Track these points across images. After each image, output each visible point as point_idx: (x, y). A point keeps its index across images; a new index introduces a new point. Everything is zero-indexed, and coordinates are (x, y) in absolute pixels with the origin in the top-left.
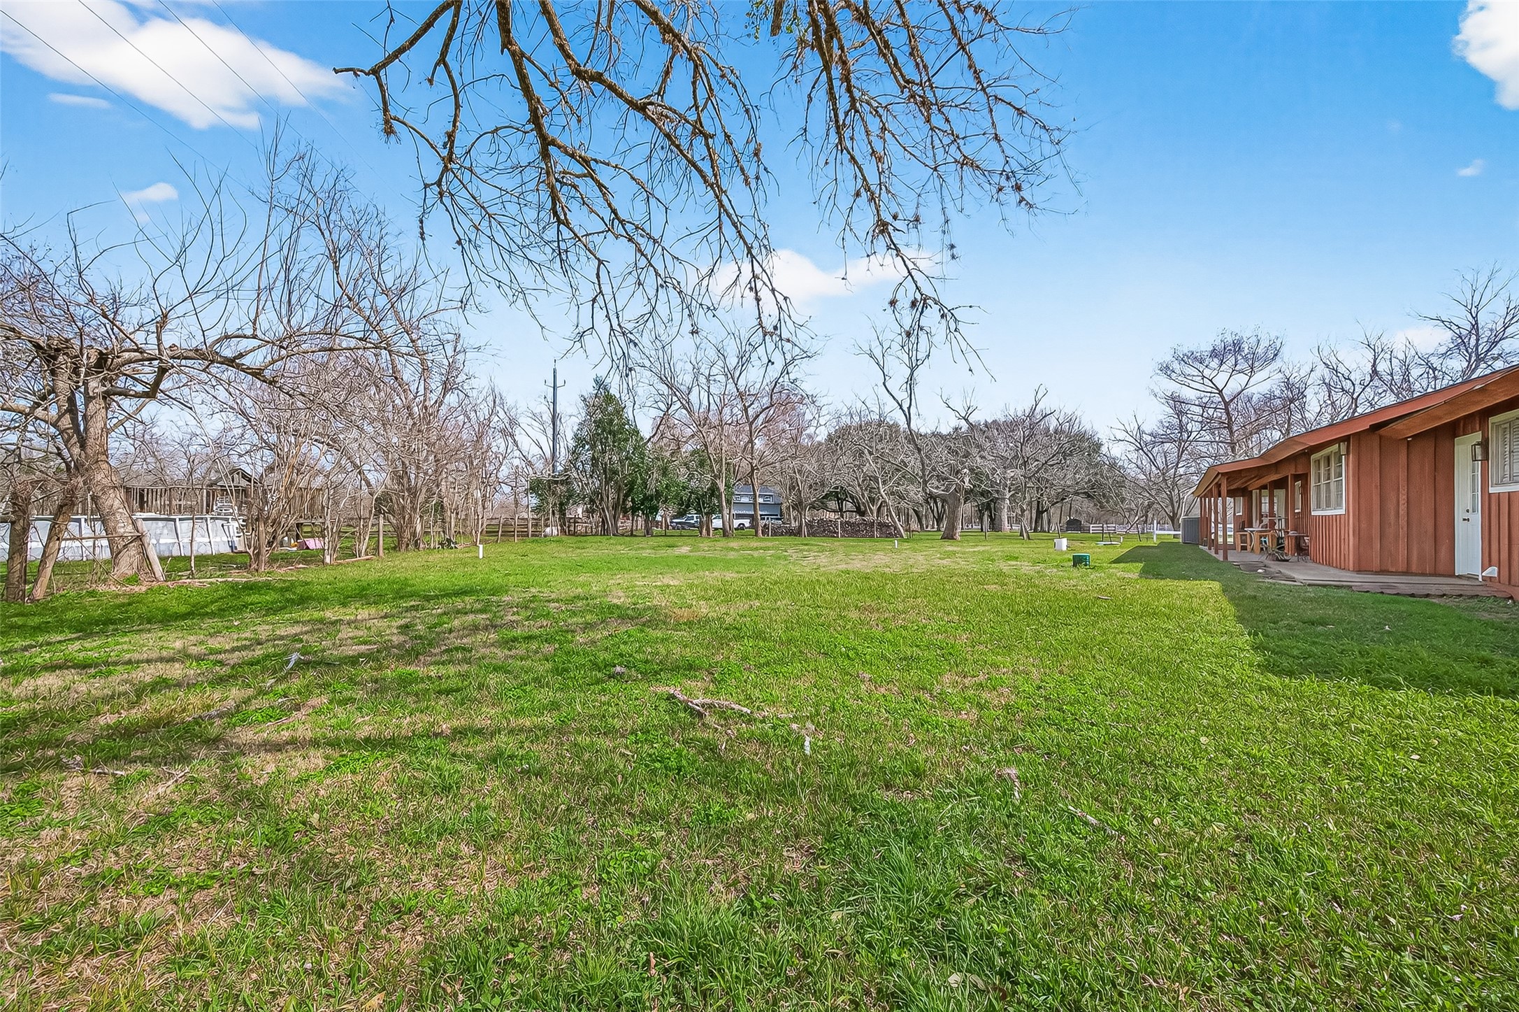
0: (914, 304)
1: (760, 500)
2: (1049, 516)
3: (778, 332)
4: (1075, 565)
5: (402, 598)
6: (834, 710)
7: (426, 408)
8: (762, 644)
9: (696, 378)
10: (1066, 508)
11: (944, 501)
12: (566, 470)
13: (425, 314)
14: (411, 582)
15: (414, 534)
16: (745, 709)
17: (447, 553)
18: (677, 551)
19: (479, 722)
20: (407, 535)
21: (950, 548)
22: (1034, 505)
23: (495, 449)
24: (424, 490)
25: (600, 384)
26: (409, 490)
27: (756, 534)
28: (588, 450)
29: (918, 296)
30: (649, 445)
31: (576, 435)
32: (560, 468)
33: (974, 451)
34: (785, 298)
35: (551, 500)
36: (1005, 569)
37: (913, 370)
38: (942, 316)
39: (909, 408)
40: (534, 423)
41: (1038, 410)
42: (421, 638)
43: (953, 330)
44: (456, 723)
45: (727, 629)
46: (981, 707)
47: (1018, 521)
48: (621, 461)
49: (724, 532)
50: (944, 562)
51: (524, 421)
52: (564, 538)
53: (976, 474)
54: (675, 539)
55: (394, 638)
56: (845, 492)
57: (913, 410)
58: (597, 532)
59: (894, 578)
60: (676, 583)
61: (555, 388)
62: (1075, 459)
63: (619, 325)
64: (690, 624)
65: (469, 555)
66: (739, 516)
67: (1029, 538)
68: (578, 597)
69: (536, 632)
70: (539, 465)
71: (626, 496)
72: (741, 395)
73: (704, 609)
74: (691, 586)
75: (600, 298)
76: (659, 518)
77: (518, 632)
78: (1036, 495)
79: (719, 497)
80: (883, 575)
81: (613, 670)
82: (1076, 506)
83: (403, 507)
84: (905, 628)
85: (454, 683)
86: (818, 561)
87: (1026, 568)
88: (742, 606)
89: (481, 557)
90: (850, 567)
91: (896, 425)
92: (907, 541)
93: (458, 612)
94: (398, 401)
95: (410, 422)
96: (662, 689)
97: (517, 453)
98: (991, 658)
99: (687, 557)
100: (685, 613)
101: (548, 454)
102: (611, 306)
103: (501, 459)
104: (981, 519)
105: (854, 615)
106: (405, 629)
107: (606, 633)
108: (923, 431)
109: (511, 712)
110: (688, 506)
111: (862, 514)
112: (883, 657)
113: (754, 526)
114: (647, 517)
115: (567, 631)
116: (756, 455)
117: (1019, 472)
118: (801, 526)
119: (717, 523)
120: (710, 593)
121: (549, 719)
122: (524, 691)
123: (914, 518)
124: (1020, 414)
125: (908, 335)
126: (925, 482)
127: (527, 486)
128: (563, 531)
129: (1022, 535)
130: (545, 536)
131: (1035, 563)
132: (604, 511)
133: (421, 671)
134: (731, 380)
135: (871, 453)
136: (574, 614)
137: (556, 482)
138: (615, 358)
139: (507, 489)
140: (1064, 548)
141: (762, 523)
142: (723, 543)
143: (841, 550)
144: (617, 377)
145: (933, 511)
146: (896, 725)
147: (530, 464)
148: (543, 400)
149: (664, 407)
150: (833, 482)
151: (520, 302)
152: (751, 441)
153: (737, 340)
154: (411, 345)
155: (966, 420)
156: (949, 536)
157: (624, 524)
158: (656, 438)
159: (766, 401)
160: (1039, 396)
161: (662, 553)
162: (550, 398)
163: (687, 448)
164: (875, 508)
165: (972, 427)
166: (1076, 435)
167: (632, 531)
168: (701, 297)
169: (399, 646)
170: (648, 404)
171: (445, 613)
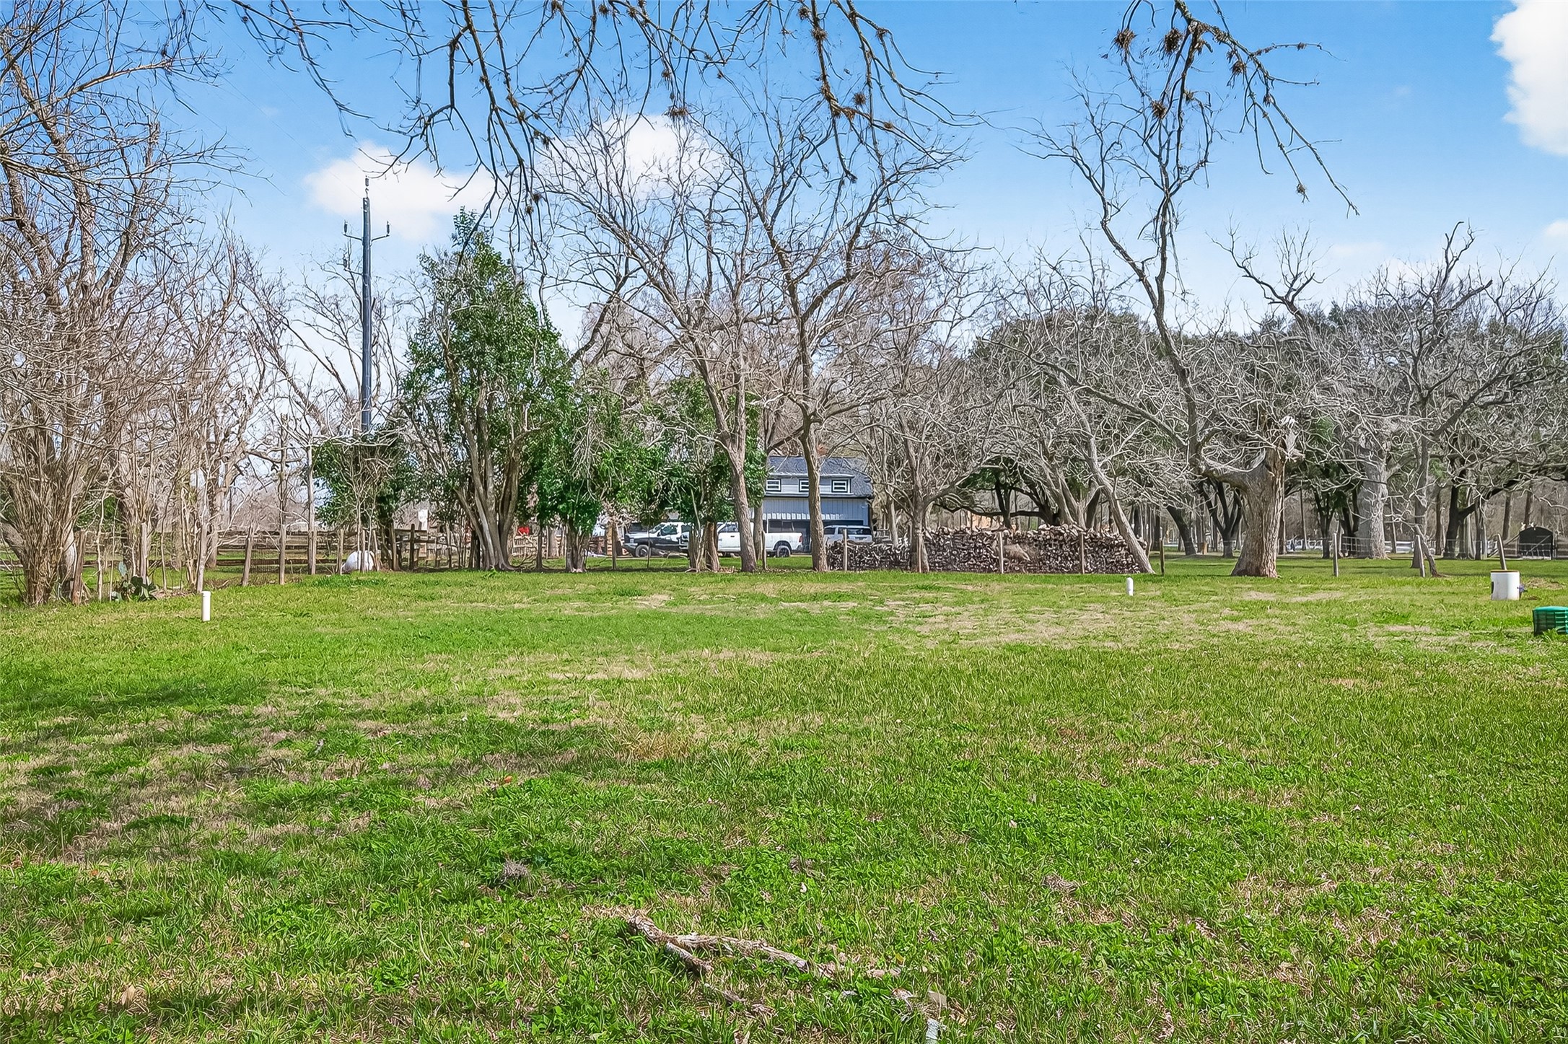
0: (1171, 42)
1: (823, 490)
2: (1479, 520)
3: (864, 109)
4: (1537, 633)
5: (36, 707)
6: (992, 960)
7: (85, 288)
8: (829, 811)
9: (680, 216)
10: (1518, 503)
11: (1240, 489)
12: (392, 425)
13: (82, 82)
14: (56, 674)
15: (61, 568)
16: (791, 957)
17: (132, 610)
18: (642, 604)
19: (207, 982)
20: (46, 568)
21: (1254, 596)
22: (1446, 495)
23: (234, 379)
24: (84, 469)
25: (468, 228)
26: (49, 470)
27: (815, 566)
28: (440, 379)
29: (1181, 25)
30: (578, 367)
31: (413, 346)
32: (379, 420)
33: (1306, 376)
34: (881, 34)
35: (358, 490)
36: (1381, 643)
37: (1168, 192)
38: (1236, 69)
39: (1160, 280)
40: (321, 320)
41: (1453, 280)
42: (79, 796)
43: (1259, 99)
44: (157, 985)
45: (751, 778)
46: (1323, 953)
47: (1409, 533)
48: (514, 402)
49: (745, 562)
50: (1241, 626)
51: (295, 313)
52: (393, 577)
53: (1309, 424)
54: (637, 577)
55: (22, 798)
56: (1016, 472)
57: (1168, 284)
58: (460, 561)
59: (1127, 664)
60: (637, 674)
61: (366, 242)
62: (1539, 393)
63: (510, 98)
64: (667, 766)
65: (182, 614)
66: (777, 525)
67: (1434, 574)
68: (419, 708)
69: (328, 783)
70: (334, 414)
71: (528, 480)
72: (779, 254)
73: (700, 732)
74: (671, 681)
75: (467, 42)
76: (598, 531)
77: (290, 786)
78: (1449, 473)
79: (734, 483)
80: (1100, 657)
81: (498, 869)
82: (1540, 497)
83: (39, 508)
84: (1151, 776)
85: (153, 896)
86: (954, 626)
87: (1428, 640)
88: (784, 726)
89: (207, 617)
90: (1026, 638)
91: (1130, 319)
92: (1154, 579)
93: (159, 739)
94: (24, 276)
95: (51, 319)
96: (610, 913)
97: (284, 387)
98: (1344, 843)
99: (659, 616)
100: (658, 739)
101: (353, 388)
102: (492, 56)
103: (250, 399)
104: (1325, 533)
105: (1035, 746)
106: (46, 775)
107: (484, 788)
108: (1190, 331)
109: (276, 962)
110: (663, 504)
111: (1054, 519)
112: (1104, 841)
113: (810, 546)
114: (573, 530)
115: (395, 783)
116: (814, 388)
117: (1410, 423)
118: (914, 548)
119: (729, 540)
120: (713, 696)
121: (357, 981)
122: (305, 916)
123: (1173, 529)
124: (1411, 289)
125: (1159, 112)
126: (1196, 447)
127: (308, 459)
128: (386, 559)
129: (1416, 564)
130: (348, 572)
131: (1447, 628)
132: (477, 516)
133: (82, 870)
134: (758, 221)
135: (1073, 382)
136: (415, 745)
137: (372, 451)
138: (502, 174)
139: (263, 468)
140: (1514, 594)
141: (827, 541)
142: (742, 585)
143: (1005, 600)
144: (507, 217)
145: (1214, 513)
146: (1131, 993)
147: (312, 410)
148: (340, 269)
149: (607, 281)
150: (992, 448)
151: (292, 52)
152: (803, 358)
153: (773, 127)
154: (52, 149)
155: (1290, 305)
156: (1251, 569)
157: (523, 544)
158: (592, 353)
159: (838, 268)
160: (1456, 247)
161: (606, 607)
162: (356, 265)
163: (661, 375)
164: (1081, 506)
165: (1300, 317)
166: (1539, 338)
167: (539, 558)
168: (691, 34)
169: (34, 815)
170: (574, 276)
171: (129, 743)
